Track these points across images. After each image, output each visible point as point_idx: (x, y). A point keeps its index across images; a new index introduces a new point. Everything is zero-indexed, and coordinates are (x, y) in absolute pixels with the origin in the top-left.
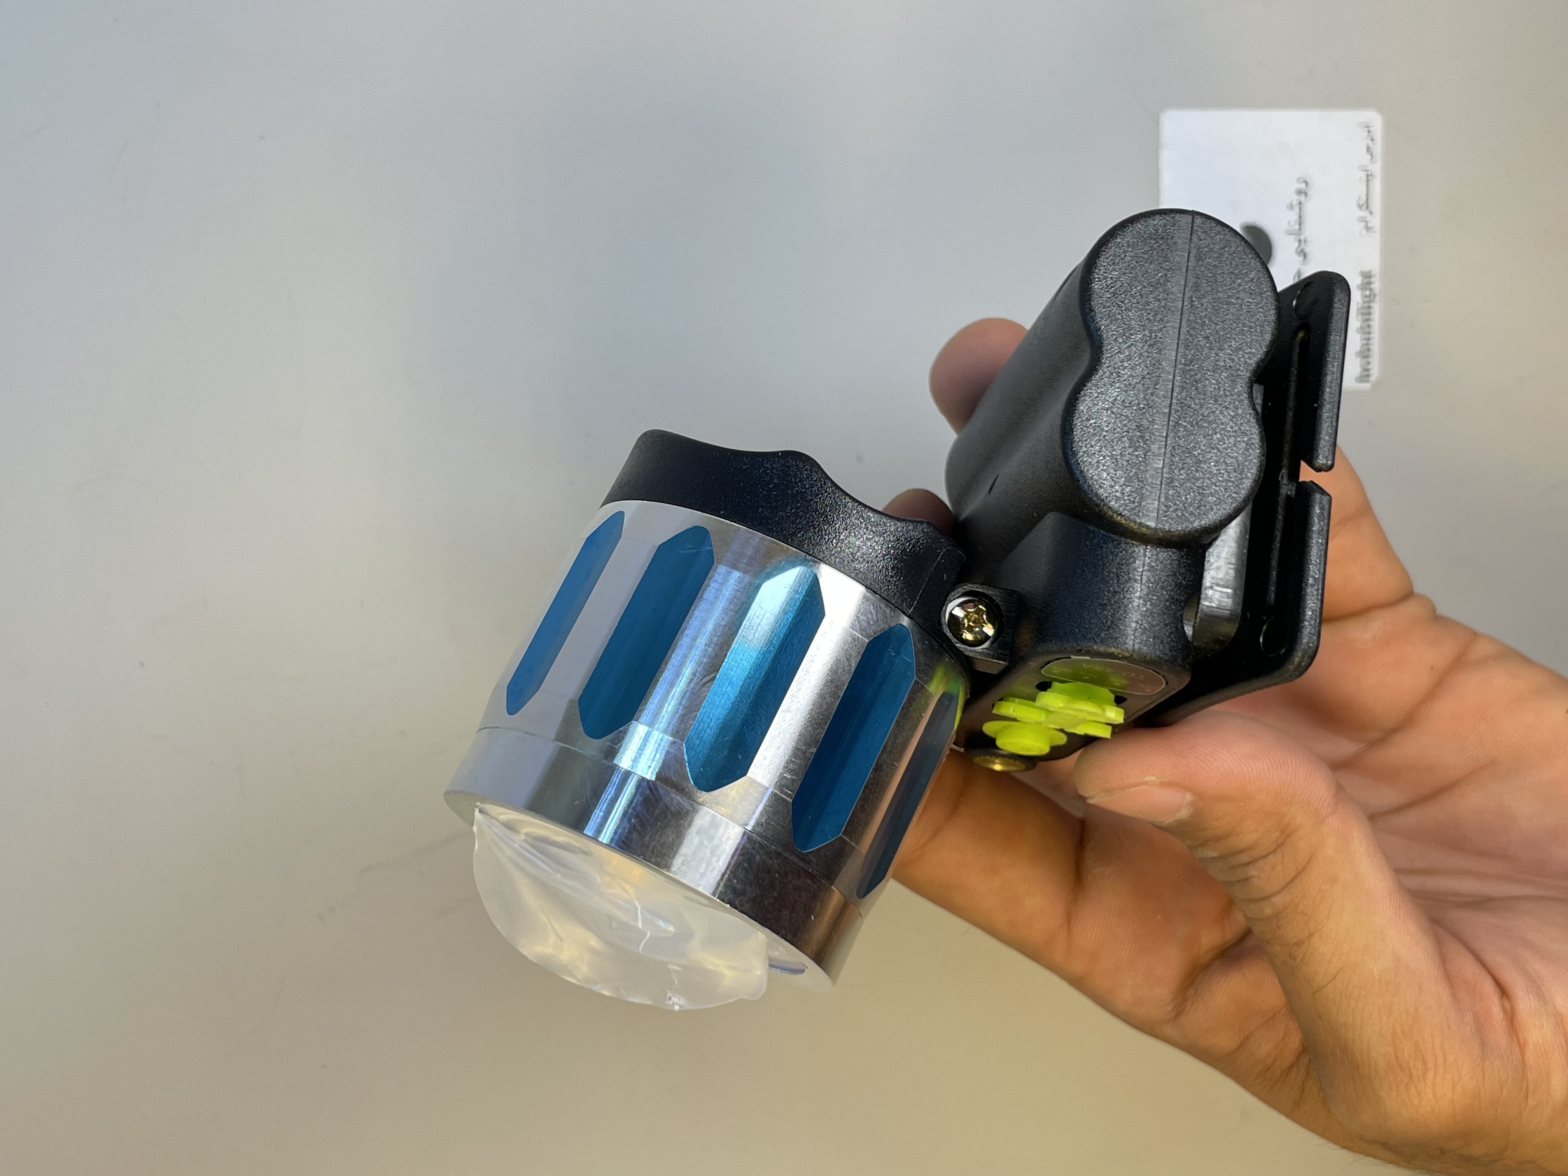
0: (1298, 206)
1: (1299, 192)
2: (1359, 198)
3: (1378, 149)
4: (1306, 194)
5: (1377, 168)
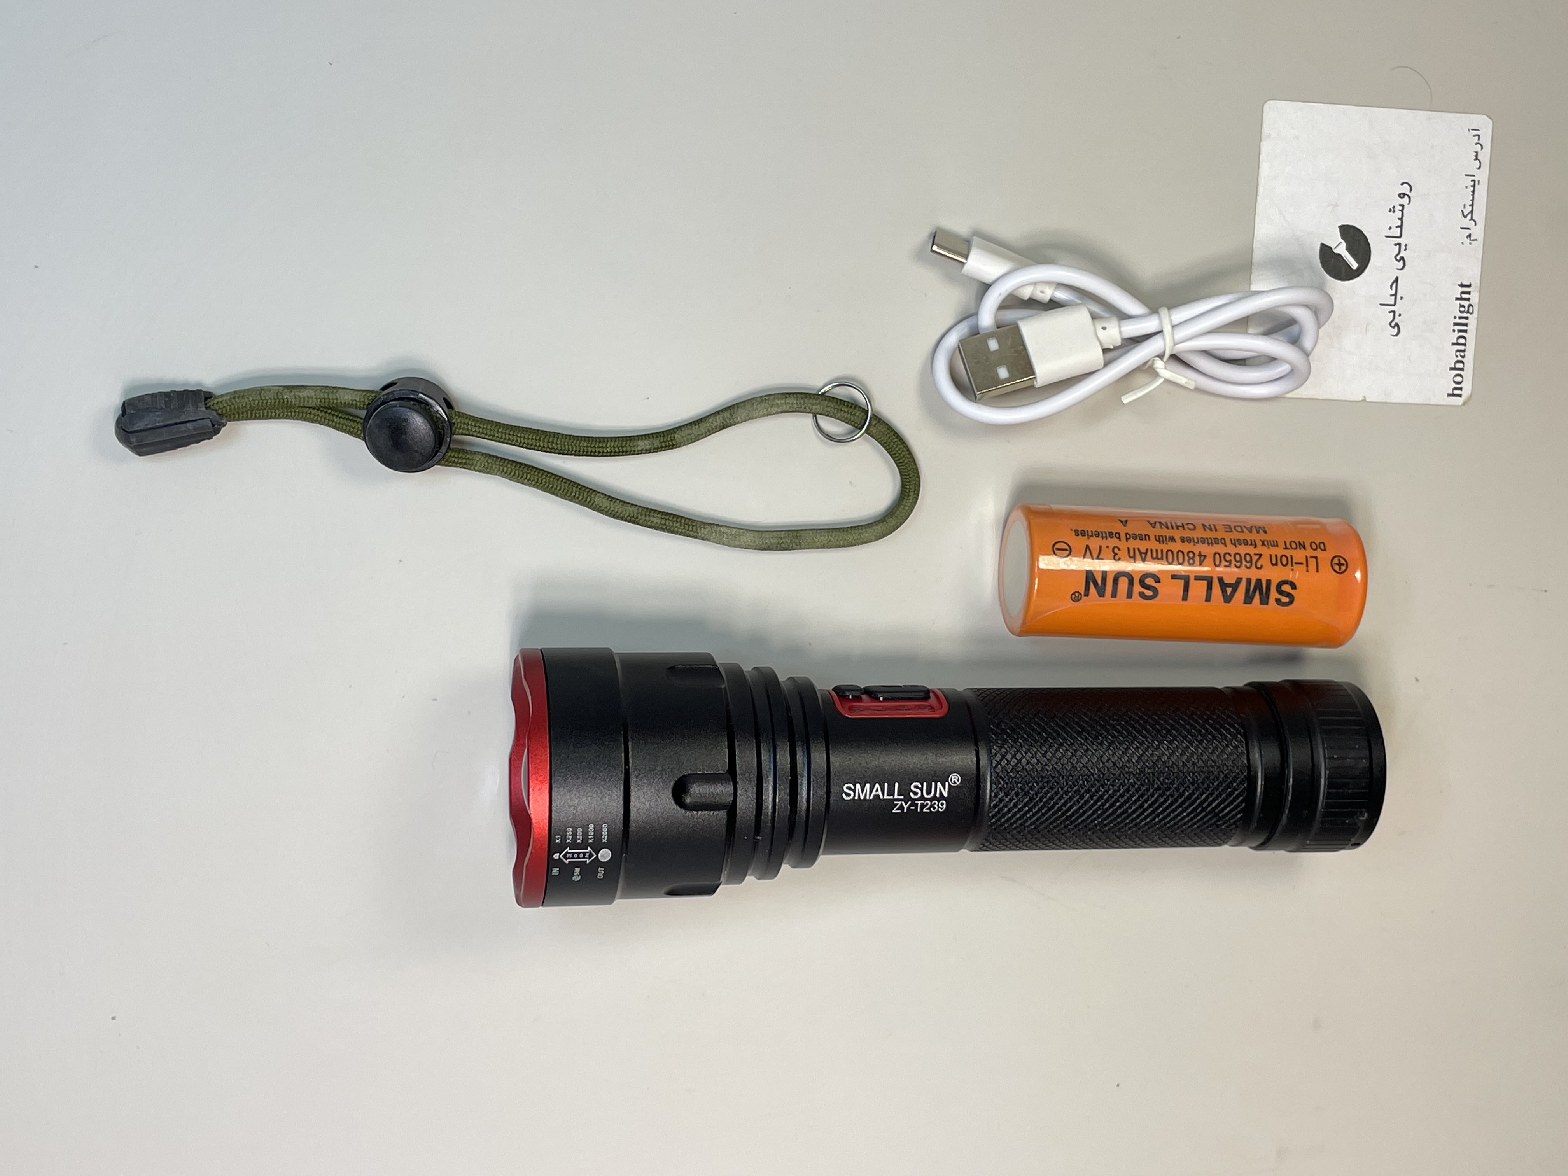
0: (1401, 208)
1: (1402, 195)
2: (1465, 205)
3: (1485, 156)
4: (1409, 197)
5: (1483, 176)
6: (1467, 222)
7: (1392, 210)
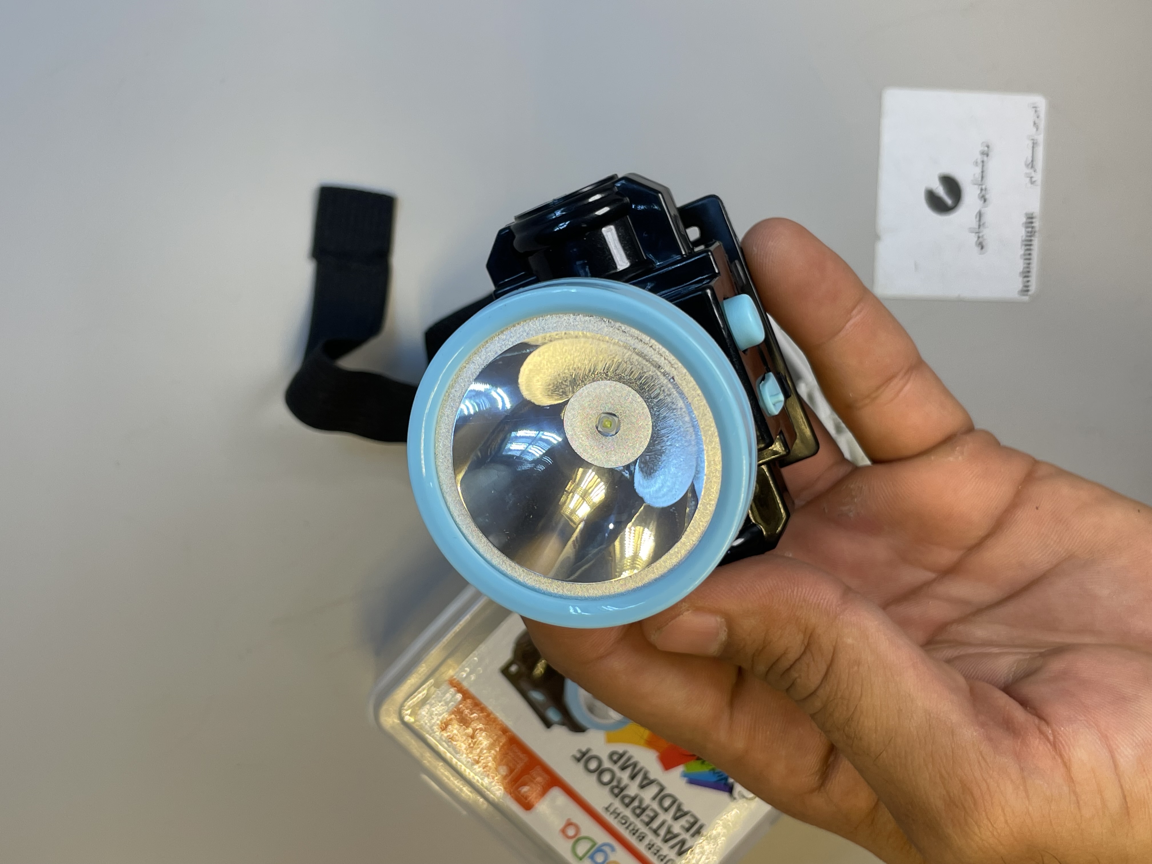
0: (982, 163)
1: (983, 153)
2: (1027, 159)
3: (1042, 124)
4: (987, 155)
5: (1041, 138)
6: (1029, 171)
7: (976, 163)
